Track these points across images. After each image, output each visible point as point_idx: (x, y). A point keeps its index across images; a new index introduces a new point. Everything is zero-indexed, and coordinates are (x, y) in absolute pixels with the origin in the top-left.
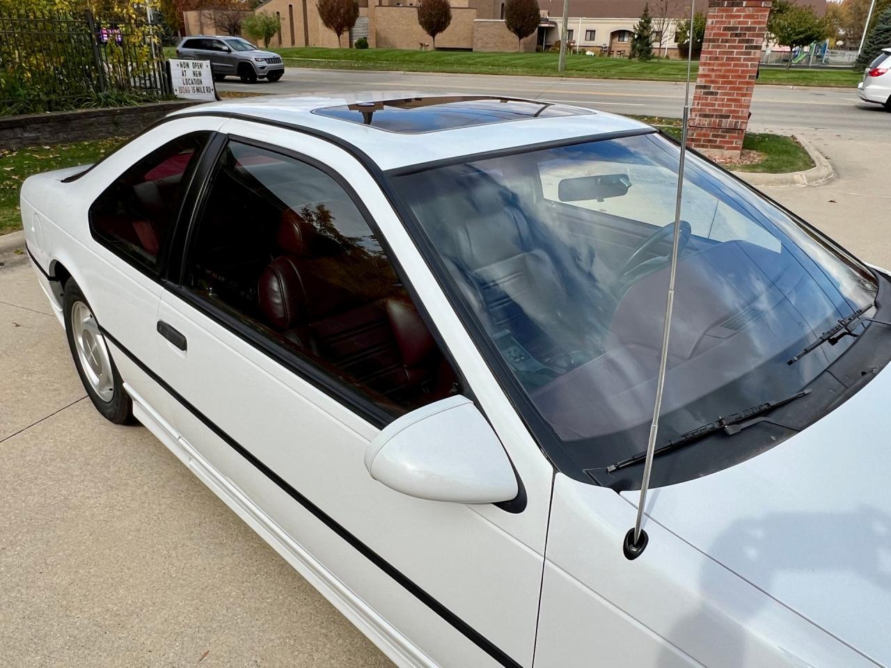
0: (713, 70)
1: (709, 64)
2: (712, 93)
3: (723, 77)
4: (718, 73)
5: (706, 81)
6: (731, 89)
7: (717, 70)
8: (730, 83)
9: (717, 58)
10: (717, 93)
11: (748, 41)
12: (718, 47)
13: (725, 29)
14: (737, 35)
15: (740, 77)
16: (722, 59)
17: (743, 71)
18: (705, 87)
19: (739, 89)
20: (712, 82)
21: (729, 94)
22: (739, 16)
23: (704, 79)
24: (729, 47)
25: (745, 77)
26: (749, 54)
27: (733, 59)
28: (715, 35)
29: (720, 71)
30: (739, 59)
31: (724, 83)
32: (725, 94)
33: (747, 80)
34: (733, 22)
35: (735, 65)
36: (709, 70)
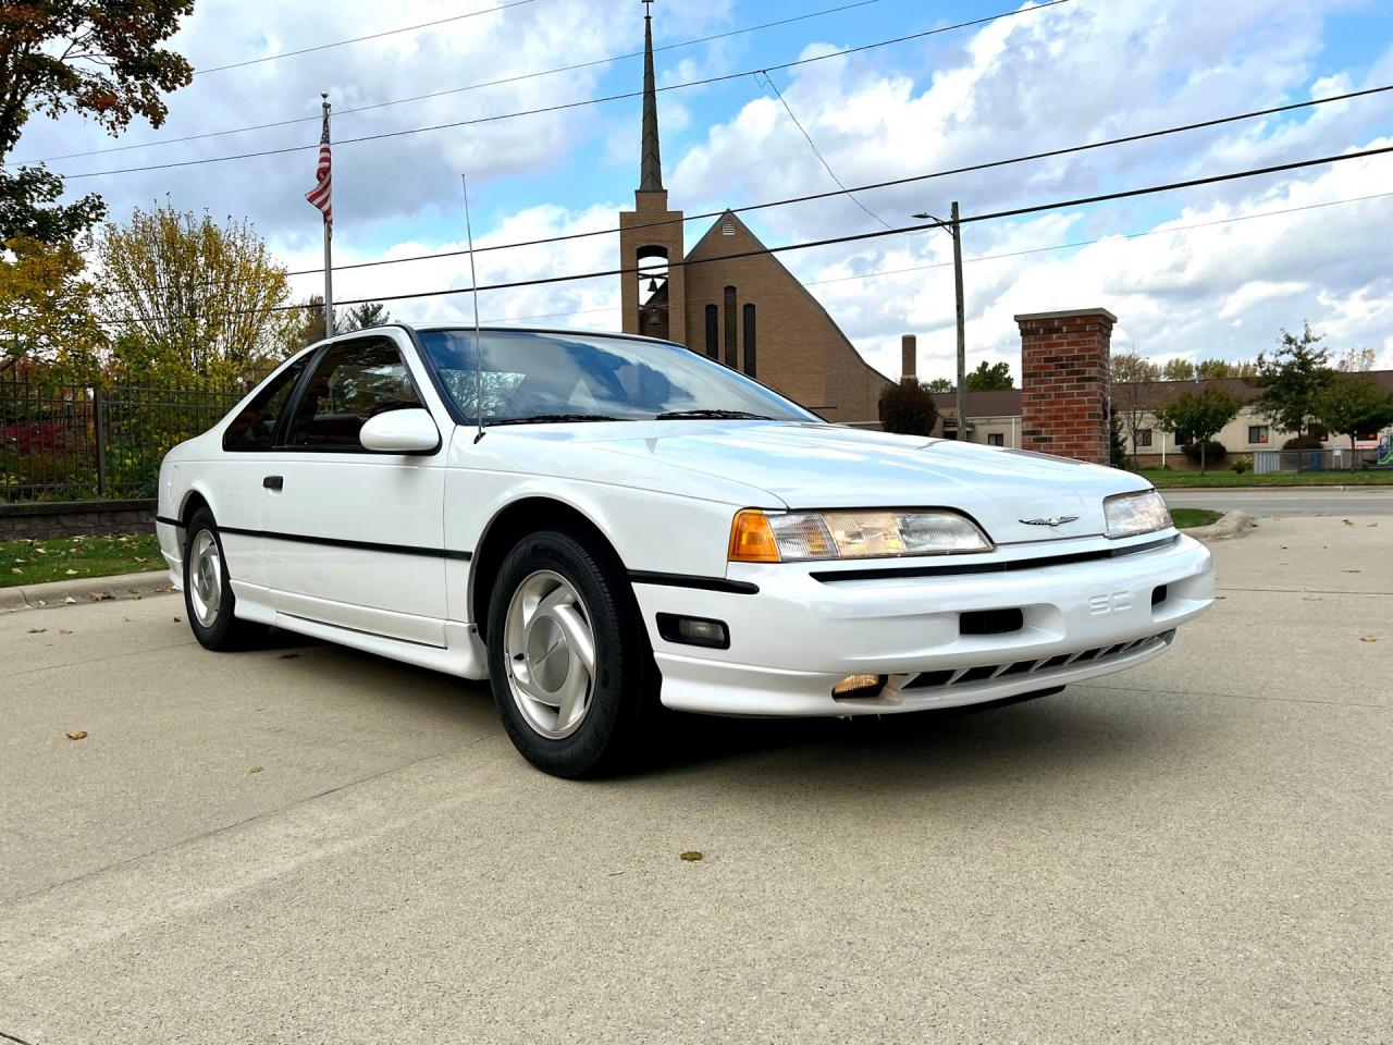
0: (1040, 411)
1: (1035, 404)
2: (1045, 440)
3: (1056, 418)
4: (1048, 414)
5: (1035, 425)
6: (1068, 432)
7: (1046, 410)
8: (1066, 424)
9: (1043, 396)
10: (1050, 440)
11: (1078, 372)
12: (1042, 382)
13: (1047, 360)
14: (1062, 366)
15: (1077, 416)
16: (1050, 396)
17: (1080, 409)
18: (1034, 433)
19: (1078, 431)
20: (1042, 425)
21: (1067, 439)
22: (1062, 344)
23: (1030, 423)
24: (1056, 381)
25: (1084, 416)
26: (1083, 387)
27: (1063, 395)
28: (1035, 368)
29: (1050, 411)
30: (1072, 395)
31: (1057, 425)
32: (1061, 439)
33: (1087, 419)
34: (1054, 352)
35: (1068, 403)
36: (1036, 411)
